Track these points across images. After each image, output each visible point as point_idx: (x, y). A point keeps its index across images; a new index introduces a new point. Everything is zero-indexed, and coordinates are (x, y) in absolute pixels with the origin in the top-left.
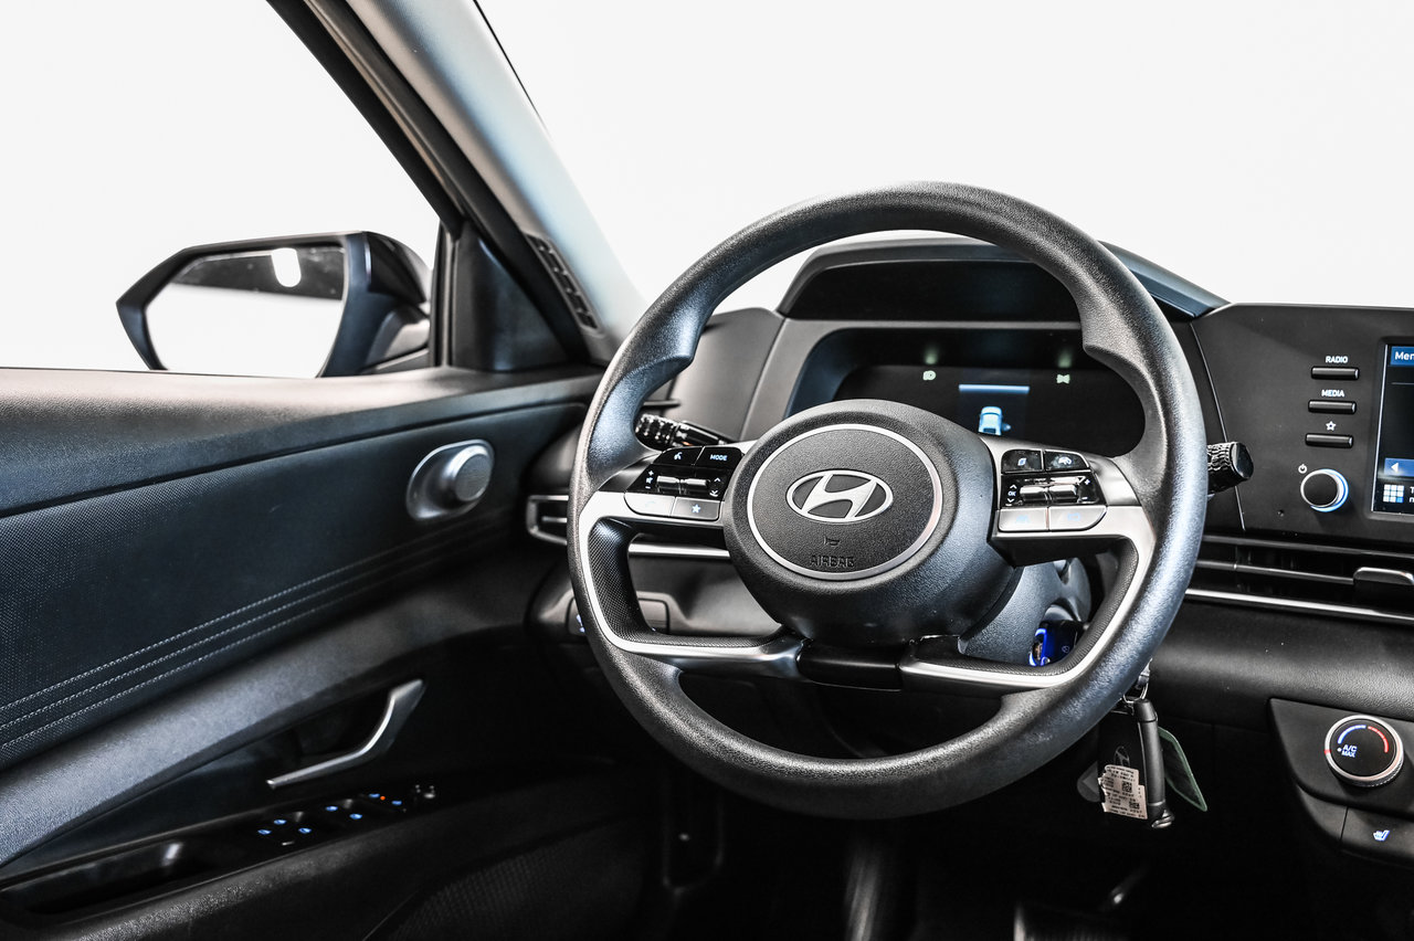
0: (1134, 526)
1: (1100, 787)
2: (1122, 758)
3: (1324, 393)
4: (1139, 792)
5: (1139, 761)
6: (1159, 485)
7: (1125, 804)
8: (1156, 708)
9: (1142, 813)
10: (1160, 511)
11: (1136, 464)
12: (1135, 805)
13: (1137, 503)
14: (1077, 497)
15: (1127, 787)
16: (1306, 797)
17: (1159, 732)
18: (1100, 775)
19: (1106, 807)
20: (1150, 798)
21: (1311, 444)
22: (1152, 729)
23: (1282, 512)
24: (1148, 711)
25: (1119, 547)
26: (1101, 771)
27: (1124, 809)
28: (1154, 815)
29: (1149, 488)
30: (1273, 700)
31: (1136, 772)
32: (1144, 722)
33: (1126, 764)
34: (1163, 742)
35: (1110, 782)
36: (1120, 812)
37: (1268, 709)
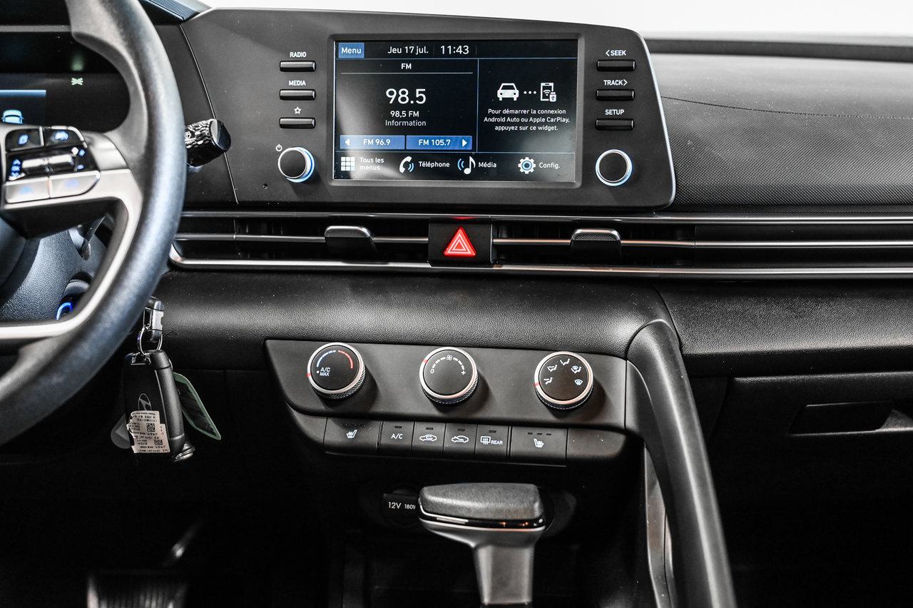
0: (124, 189)
1: (129, 432)
2: (144, 403)
3: (291, 83)
4: (161, 429)
5: (159, 404)
6: (143, 151)
7: (151, 443)
8: (169, 356)
9: (165, 448)
10: (146, 173)
11: (125, 135)
12: (159, 442)
13: (127, 167)
14: (74, 166)
15: (151, 428)
16: (296, 414)
17: (174, 377)
18: (128, 422)
19: (135, 449)
20: (170, 433)
21: (283, 126)
22: (168, 374)
23: (266, 185)
24: (163, 359)
25: (112, 207)
26: (128, 418)
27: (151, 448)
28: (176, 449)
29: (136, 153)
30: (269, 342)
31: (157, 413)
32: (160, 369)
33: (148, 408)
34: (178, 385)
35: (137, 427)
36: (147, 450)
37: (264, 348)
